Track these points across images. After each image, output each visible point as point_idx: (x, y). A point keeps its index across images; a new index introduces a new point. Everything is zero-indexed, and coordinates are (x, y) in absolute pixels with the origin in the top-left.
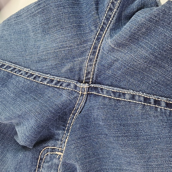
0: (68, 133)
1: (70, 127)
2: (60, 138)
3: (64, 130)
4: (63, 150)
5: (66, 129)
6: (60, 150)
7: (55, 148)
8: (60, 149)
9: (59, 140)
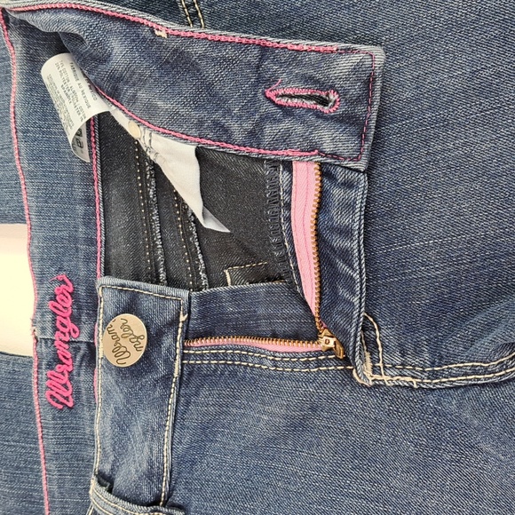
0: (428, 378)
1: (445, 377)
2: (409, 359)
3: (433, 364)
4: (381, 375)
5: (436, 369)
6: (377, 364)
7: (380, 349)
8: (380, 364)
9: (403, 356)
